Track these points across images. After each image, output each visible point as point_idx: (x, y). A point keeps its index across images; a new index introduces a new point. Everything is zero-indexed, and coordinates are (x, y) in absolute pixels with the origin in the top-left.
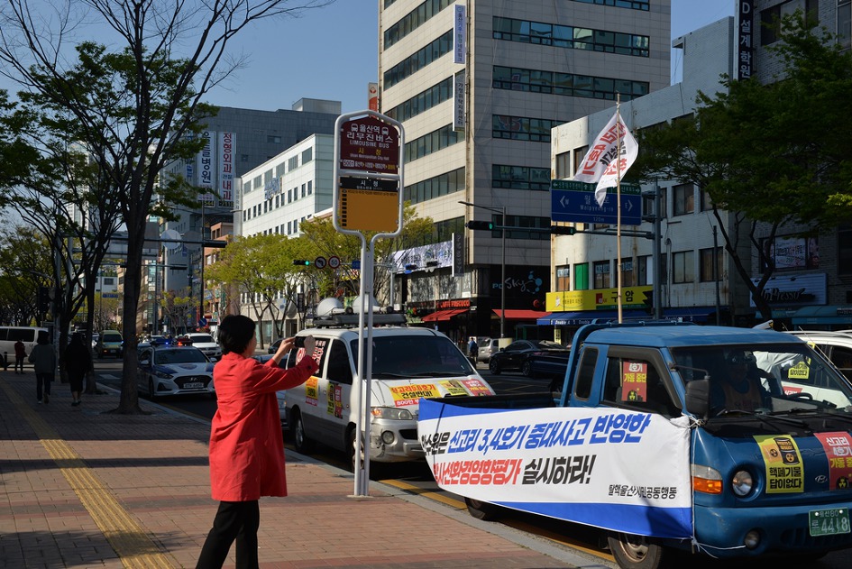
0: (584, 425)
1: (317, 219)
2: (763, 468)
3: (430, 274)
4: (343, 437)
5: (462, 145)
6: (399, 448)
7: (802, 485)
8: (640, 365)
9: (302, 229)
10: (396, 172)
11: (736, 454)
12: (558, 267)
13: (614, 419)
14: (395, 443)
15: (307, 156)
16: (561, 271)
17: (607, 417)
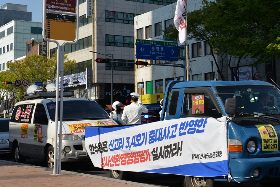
0: (175, 128)
1: (16, 62)
2: (260, 140)
3: (75, 88)
4: (43, 151)
5: (90, 25)
6: (73, 155)
7: (278, 147)
8: (201, 96)
9: (8, 67)
10: (74, 12)
11: (248, 133)
12: (138, 83)
13: (189, 123)
14: (71, 152)
15: (10, 31)
16: (140, 85)
17: (185, 122)
